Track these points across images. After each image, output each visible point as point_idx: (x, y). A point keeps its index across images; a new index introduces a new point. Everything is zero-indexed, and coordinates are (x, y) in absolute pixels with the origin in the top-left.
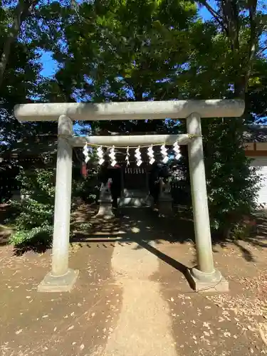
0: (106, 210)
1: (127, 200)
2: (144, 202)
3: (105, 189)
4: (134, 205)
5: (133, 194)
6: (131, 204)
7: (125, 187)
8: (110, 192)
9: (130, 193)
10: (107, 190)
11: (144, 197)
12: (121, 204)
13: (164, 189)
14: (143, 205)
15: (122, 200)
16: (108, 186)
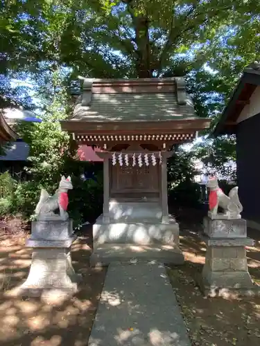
0: (52, 271)
1: (117, 230)
2: (157, 236)
3: (51, 206)
4: (132, 242)
5: (129, 212)
6: (125, 240)
7: (113, 196)
8: (63, 215)
9: (124, 210)
10: (57, 211)
11: (156, 222)
12: (102, 240)
13: (221, 210)
14: (156, 242)
15: (105, 229)
16: (59, 201)
